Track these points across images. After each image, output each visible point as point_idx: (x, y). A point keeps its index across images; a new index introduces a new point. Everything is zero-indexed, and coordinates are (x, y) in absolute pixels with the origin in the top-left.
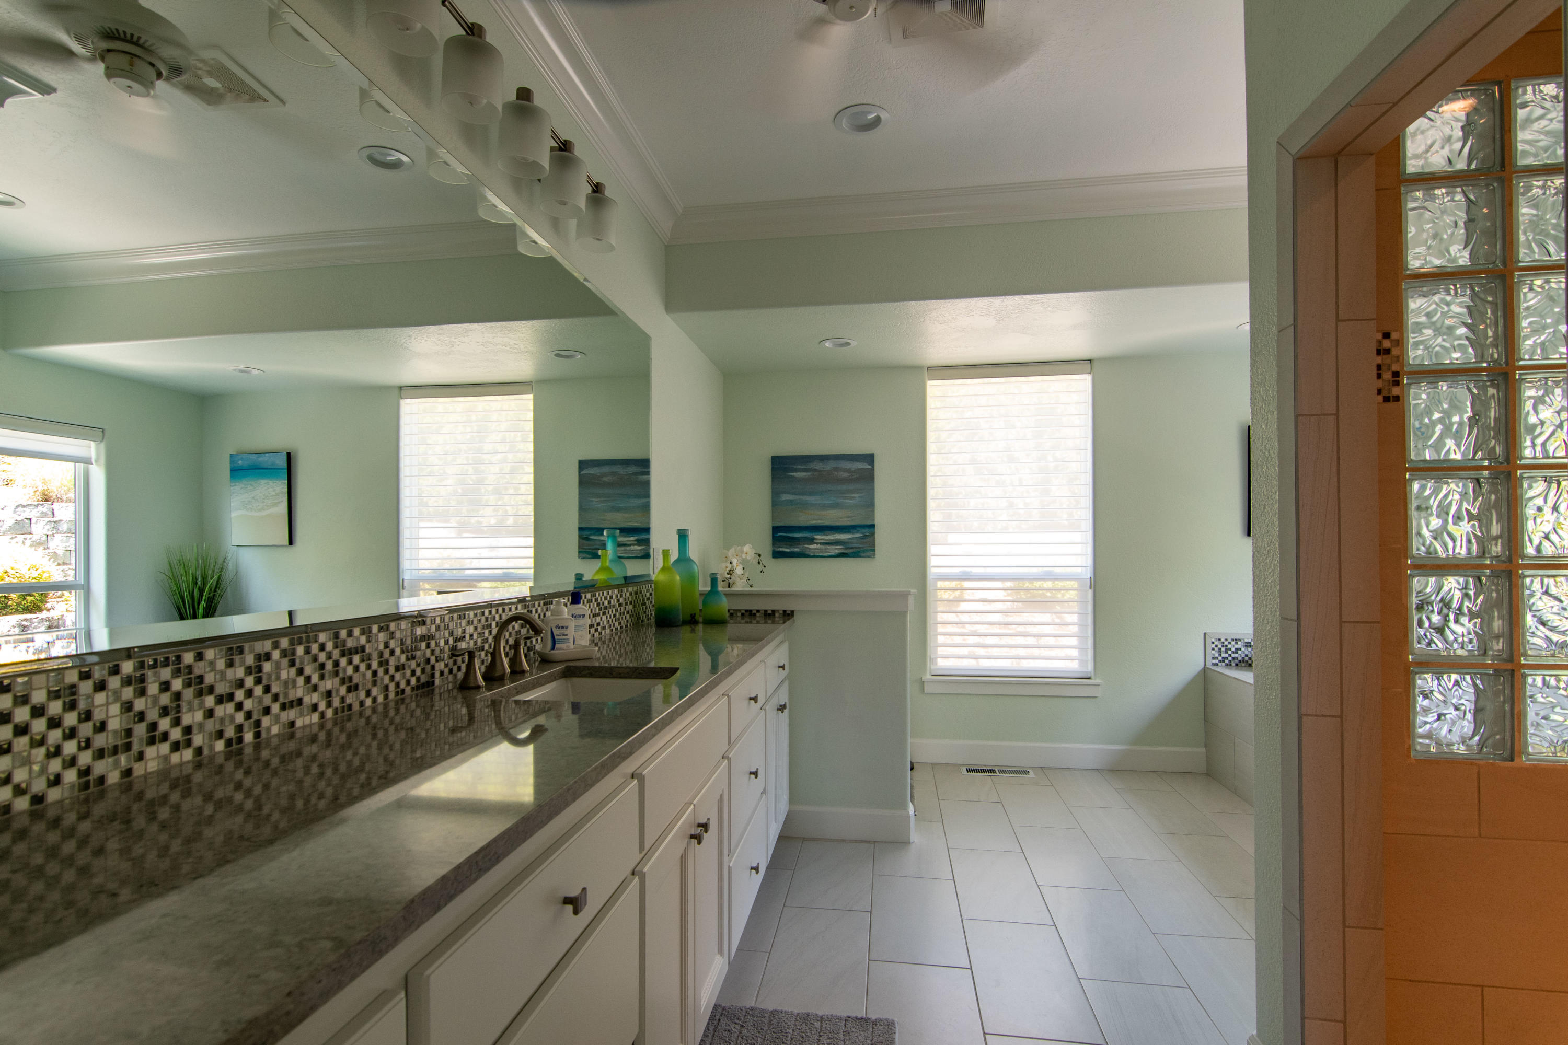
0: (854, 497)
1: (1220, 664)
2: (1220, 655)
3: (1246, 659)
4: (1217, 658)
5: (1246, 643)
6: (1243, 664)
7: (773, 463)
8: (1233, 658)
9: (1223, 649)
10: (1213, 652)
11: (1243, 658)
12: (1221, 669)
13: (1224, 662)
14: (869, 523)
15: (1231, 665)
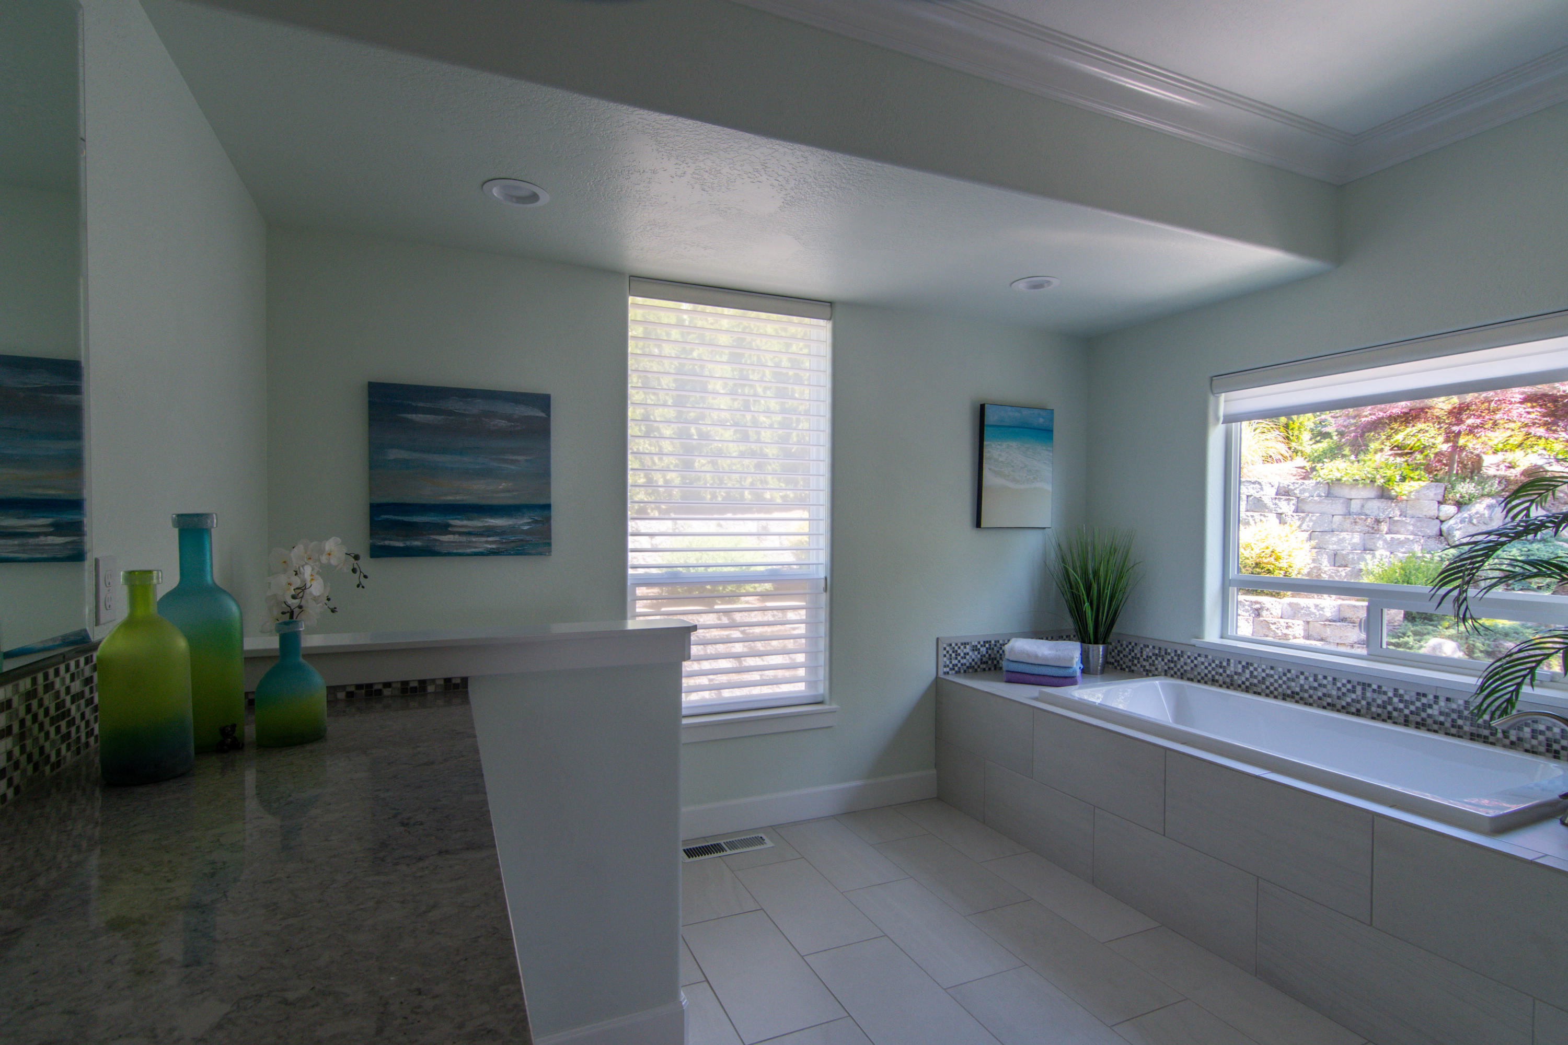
0: (518, 461)
1: (950, 672)
2: (951, 662)
3: (973, 663)
4: (948, 666)
5: (974, 646)
6: (970, 670)
7: (370, 395)
8: (962, 665)
9: (953, 655)
10: (945, 659)
11: (971, 663)
12: (952, 678)
13: (954, 669)
14: (543, 501)
15: (960, 672)
